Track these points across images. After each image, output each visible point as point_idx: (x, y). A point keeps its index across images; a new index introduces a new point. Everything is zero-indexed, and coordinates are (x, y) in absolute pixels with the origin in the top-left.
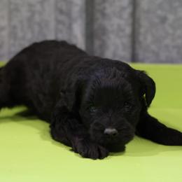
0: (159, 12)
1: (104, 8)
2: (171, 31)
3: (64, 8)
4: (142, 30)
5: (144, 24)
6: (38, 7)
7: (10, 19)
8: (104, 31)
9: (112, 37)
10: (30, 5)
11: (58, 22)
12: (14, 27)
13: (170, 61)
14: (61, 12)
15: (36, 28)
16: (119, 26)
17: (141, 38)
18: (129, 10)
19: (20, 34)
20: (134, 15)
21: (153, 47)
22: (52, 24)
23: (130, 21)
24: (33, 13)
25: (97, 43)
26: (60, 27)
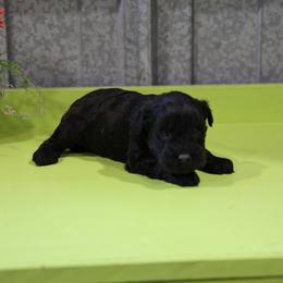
0: (214, 39)
1: (167, 36)
2: (225, 55)
3: (132, 38)
4: (199, 55)
5: (201, 49)
6: (107, 38)
7: (82, 49)
8: (166, 56)
9: (173, 61)
10: (100, 36)
11: (127, 50)
12: (87, 56)
13: (225, 82)
14: (130, 41)
15: (106, 56)
16: (179, 51)
17: (199, 62)
18: (189, 38)
19: (92, 62)
20: (192, 42)
21: (210, 70)
22: (121, 52)
23: (190, 47)
24: (103, 43)
25: (160, 68)
26: (129, 55)
